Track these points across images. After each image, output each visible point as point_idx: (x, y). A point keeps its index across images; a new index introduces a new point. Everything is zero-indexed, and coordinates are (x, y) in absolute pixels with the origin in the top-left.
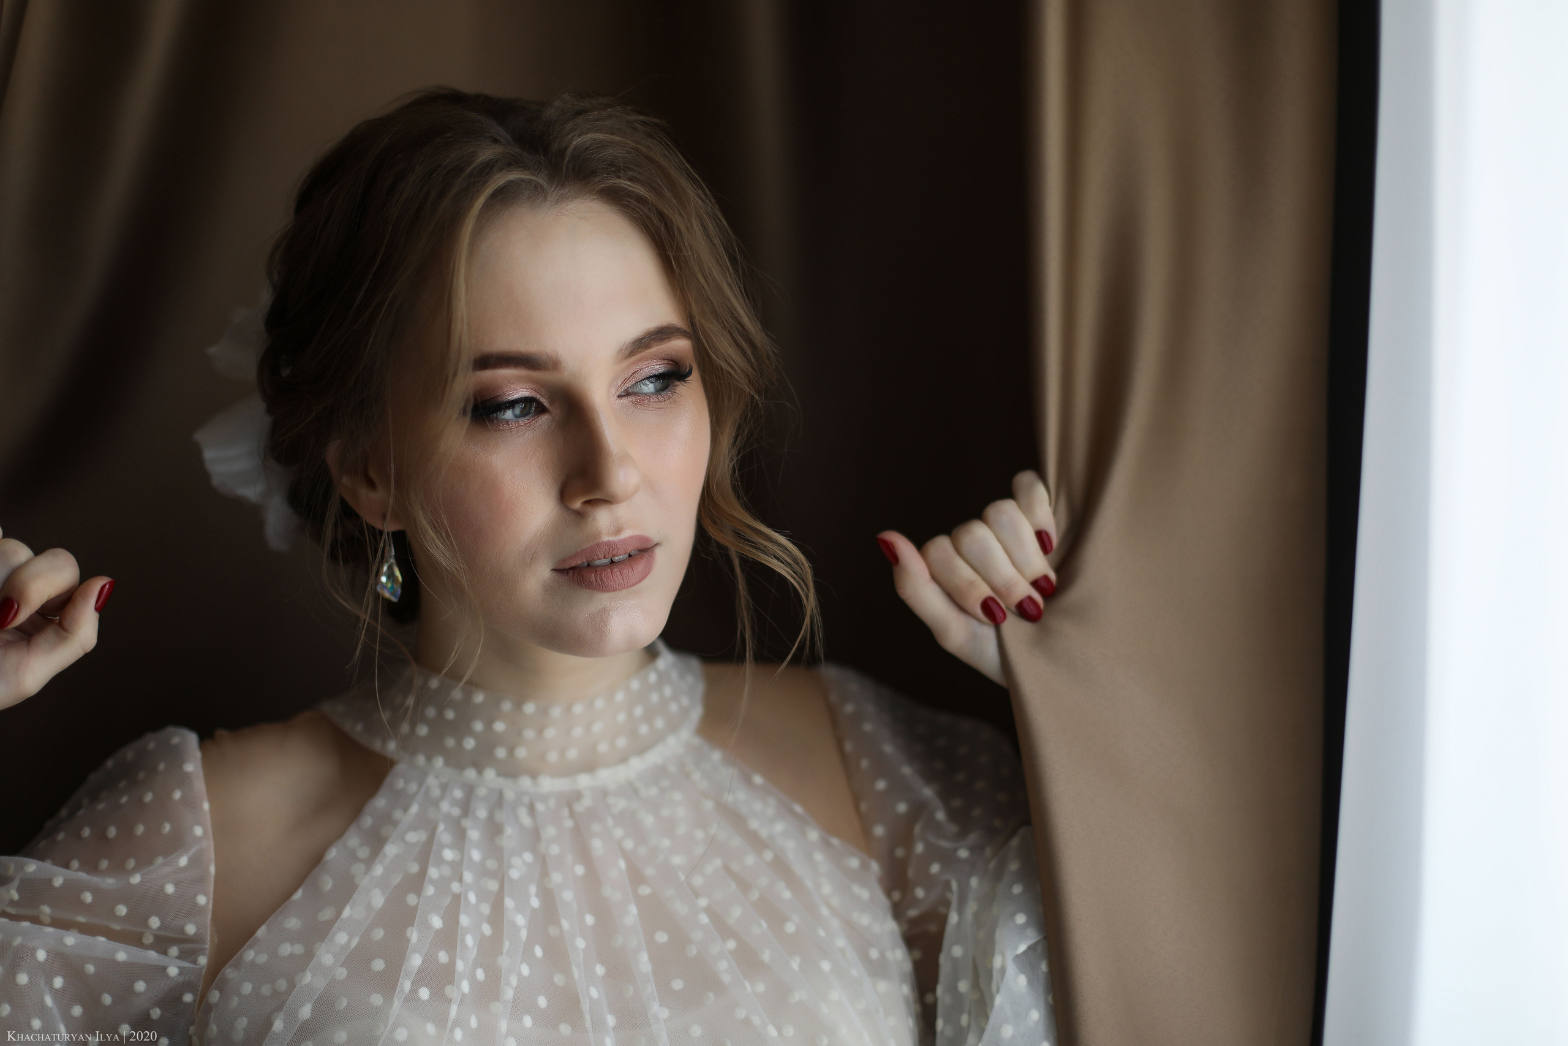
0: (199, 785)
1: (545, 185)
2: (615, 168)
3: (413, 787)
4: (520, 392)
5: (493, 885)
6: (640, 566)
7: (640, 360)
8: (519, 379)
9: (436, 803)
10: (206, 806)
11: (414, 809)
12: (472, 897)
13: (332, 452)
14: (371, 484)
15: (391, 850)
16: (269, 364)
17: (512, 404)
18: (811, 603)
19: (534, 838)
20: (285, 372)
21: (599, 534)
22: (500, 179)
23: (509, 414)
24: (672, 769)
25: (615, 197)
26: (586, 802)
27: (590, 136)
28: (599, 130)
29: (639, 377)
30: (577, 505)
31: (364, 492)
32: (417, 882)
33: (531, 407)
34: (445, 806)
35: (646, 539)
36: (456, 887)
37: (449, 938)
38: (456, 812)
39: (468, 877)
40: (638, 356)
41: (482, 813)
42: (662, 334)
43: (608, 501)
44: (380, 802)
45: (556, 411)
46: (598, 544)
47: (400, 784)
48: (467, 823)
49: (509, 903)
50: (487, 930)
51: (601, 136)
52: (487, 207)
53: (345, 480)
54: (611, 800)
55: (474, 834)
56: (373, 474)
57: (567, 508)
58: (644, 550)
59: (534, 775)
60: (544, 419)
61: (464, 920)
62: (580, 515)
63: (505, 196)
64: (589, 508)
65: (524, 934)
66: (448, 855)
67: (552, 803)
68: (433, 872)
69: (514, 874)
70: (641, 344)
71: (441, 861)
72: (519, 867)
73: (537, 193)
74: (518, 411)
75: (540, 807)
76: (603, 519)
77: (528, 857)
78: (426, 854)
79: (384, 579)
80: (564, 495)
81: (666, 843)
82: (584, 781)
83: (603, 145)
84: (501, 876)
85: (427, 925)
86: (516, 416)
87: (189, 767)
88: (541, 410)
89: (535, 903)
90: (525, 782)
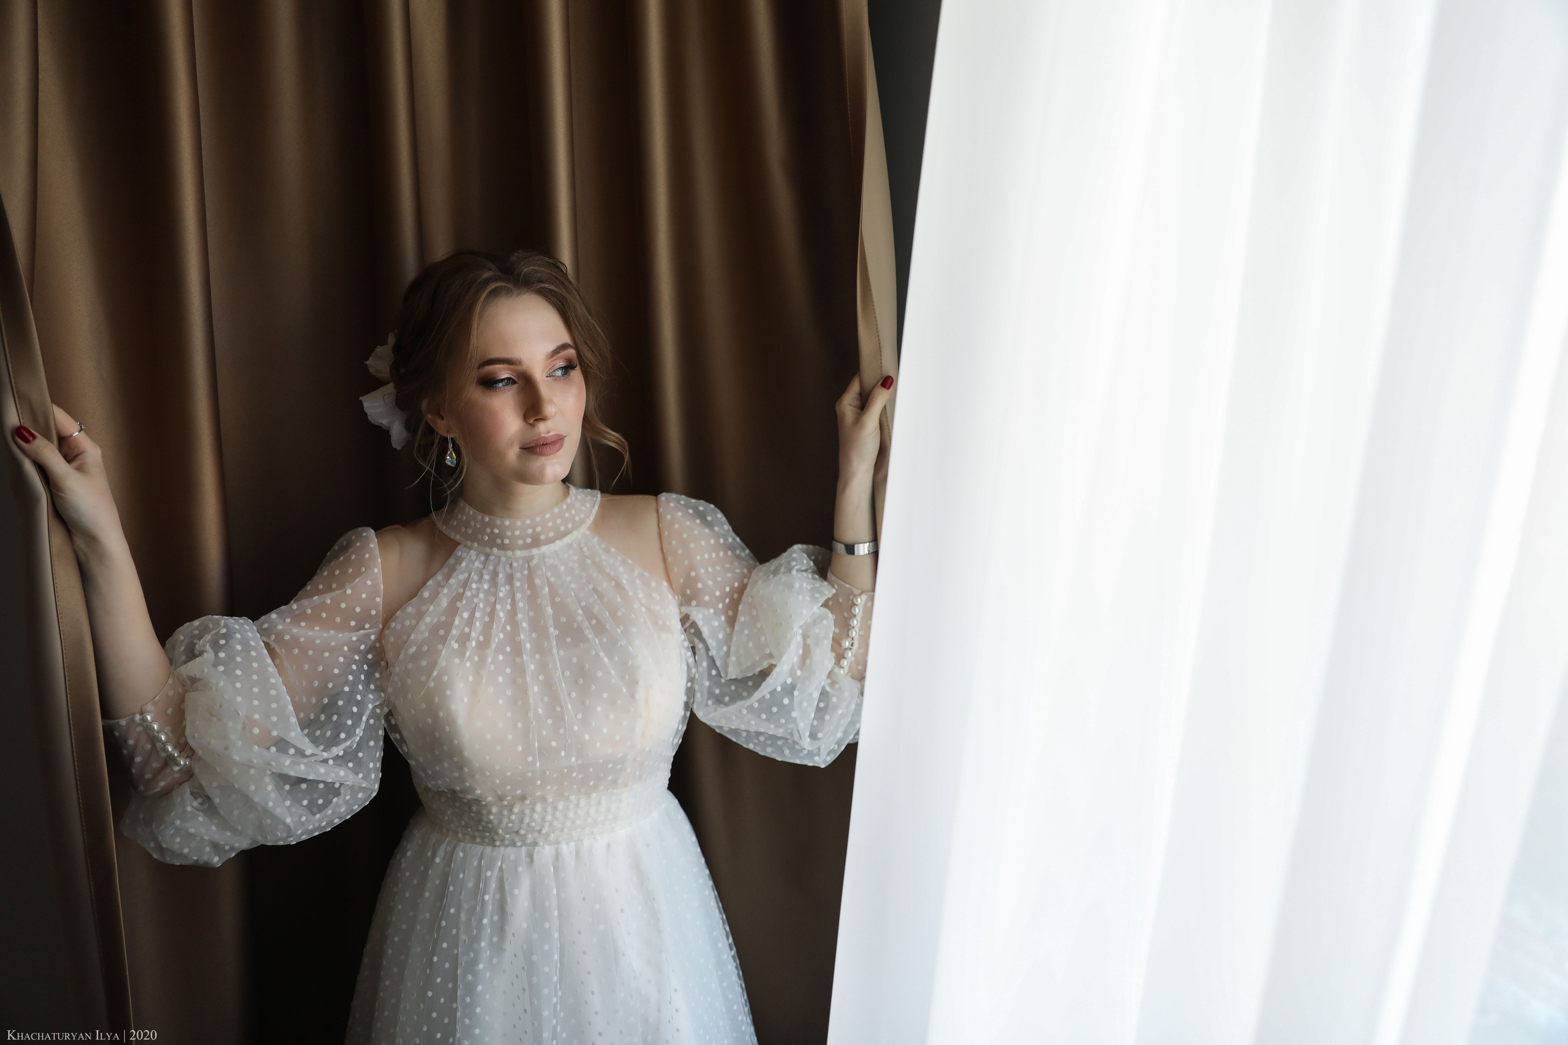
0: (377, 552)
1: (512, 287)
2: (541, 281)
3: (465, 555)
4: (505, 375)
5: (492, 599)
6: (557, 446)
7: (556, 359)
8: (504, 369)
9: (473, 562)
10: (379, 560)
11: (464, 564)
12: (481, 605)
13: (424, 405)
14: (442, 418)
15: (452, 581)
16: (395, 367)
17: (502, 380)
18: (627, 457)
19: (510, 579)
20: (402, 371)
21: (540, 433)
22: (493, 286)
23: (500, 385)
24: (575, 545)
25: (543, 293)
26: (535, 561)
27: (531, 268)
28: (534, 265)
29: (555, 368)
30: (531, 421)
31: (439, 421)
32: (460, 597)
33: (510, 381)
34: (477, 564)
35: (560, 435)
36: (476, 600)
37: (470, 622)
38: (481, 566)
39: (481, 596)
40: (555, 357)
41: (491, 568)
42: (564, 347)
43: (544, 419)
44: (452, 561)
45: (521, 382)
46: (540, 438)
47: (460, 553)
48: (485, 572)
49: (498, 607)
50: (487, 619)
51: (536, 268)
52: (487, 298)
53: (429, 416)
54: (547, 560)
55: (486, 577)
56: (442, 414)
57: (527, 422)
58: (559, 440)
59: (513, 550)
60: (515, 386)
61: (478, 615)
62: (532, 425)
63: (495, 293)
64: (536, 423)
65: (503, 620)
66: (474, 586)
67: (521, 562)
68: (468, 594)
69: (501, 595)
70: (556, 352)
71: (471, 589)
72: (503, 591)
73: (509, 292)
74: (504, 383)
75: (515, 564)
76: (542, 427)
77: (508, 587)
78: (465, 584)
79: (448, 458)
80: (525, 418)
81: (569, 579)
82: (535, 551)
83: (537, 272)
84: (495, 594)
85: (461, 616)
86: (503, 386)
87: (372, 546)
88: (514, 382)
89: (509, 607)
90: (510, 553)
